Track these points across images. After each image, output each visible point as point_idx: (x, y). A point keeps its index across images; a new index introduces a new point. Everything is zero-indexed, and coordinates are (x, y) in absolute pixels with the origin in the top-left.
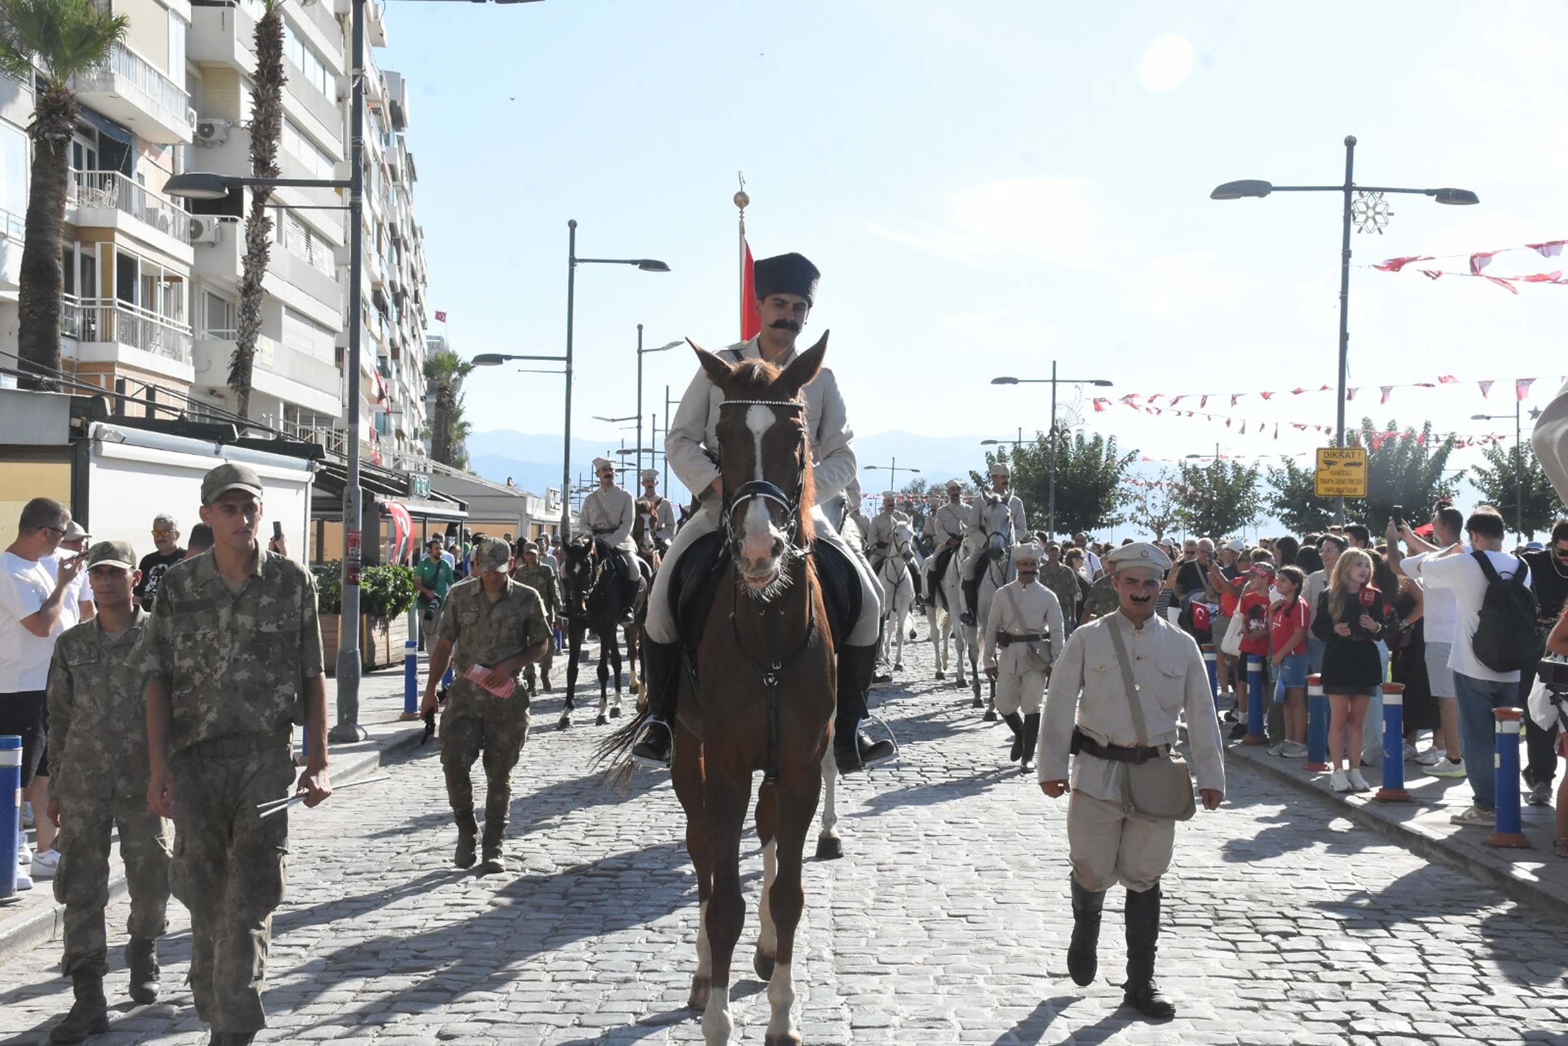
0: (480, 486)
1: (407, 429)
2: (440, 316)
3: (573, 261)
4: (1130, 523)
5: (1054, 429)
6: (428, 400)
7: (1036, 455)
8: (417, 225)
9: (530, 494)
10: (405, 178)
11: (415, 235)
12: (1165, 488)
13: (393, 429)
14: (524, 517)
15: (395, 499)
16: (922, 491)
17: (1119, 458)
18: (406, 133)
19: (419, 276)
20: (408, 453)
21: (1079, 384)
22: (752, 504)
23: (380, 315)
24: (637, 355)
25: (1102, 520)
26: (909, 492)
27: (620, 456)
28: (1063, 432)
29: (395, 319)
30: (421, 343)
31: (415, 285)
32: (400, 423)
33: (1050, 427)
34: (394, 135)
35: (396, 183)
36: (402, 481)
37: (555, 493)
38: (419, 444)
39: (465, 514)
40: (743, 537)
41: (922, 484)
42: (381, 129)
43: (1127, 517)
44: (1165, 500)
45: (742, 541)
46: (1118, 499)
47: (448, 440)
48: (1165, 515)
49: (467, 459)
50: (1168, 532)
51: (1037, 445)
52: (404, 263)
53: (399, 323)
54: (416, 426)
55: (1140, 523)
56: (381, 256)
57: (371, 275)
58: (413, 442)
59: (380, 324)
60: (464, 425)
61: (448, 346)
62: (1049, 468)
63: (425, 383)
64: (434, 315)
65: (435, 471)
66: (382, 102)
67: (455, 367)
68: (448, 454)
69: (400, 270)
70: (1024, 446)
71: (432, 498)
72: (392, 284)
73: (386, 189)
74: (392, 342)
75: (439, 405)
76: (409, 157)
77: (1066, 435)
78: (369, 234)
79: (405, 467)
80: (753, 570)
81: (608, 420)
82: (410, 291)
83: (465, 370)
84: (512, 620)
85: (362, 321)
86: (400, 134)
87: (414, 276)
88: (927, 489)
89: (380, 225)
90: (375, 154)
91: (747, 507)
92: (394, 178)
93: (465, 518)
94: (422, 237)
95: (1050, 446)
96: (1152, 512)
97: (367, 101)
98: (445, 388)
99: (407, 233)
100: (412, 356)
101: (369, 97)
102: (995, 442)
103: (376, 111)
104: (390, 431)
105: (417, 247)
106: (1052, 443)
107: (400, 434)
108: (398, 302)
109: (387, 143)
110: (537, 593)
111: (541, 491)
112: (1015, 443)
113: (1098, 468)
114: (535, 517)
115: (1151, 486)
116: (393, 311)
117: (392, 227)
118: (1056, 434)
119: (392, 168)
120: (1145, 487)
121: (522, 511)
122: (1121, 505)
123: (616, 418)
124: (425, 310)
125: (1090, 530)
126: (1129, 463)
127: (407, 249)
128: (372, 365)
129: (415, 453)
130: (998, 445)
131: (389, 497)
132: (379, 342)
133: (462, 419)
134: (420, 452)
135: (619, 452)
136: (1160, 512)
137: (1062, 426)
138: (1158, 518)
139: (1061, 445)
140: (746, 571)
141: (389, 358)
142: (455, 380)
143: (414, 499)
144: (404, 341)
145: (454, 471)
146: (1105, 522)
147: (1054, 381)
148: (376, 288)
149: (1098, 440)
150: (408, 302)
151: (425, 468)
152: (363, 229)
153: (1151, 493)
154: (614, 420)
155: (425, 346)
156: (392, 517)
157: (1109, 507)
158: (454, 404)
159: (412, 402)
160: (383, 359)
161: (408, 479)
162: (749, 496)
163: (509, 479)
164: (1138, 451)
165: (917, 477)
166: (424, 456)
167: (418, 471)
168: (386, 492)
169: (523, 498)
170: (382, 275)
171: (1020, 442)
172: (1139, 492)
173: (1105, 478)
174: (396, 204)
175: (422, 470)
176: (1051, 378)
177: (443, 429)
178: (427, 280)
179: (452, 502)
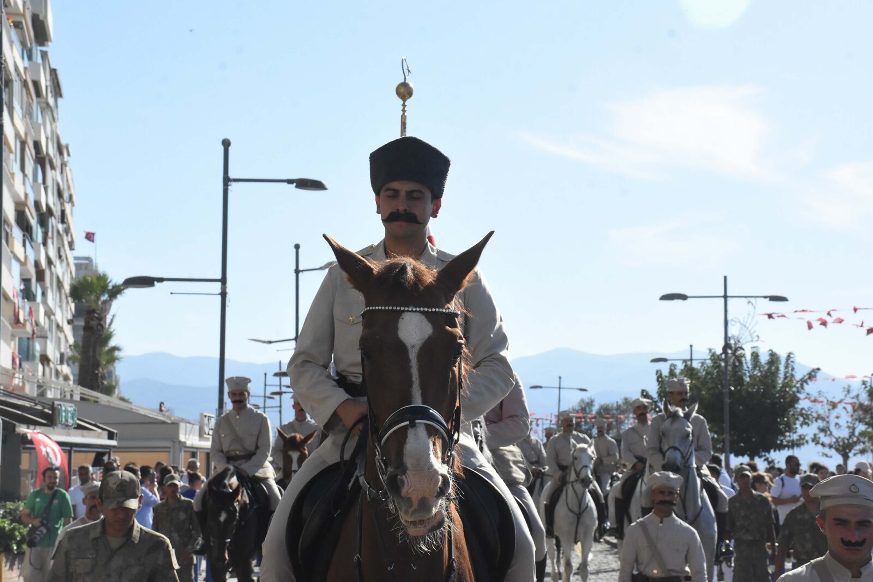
0: (130, 412)
1: (52, 353)
2: (90, 237)
3: (227, 181)
4: (812, 444)
5: (727, 346)
6: (76, 323)
7: (708, 373)
8: (63, 142)
9: (183, 420)
10: (50, 95)
11: (61, 153)
12: (850, 408)
13: (38, 355)
14: (177, 445)
15: (38, 429)
16: (591, 411)
17: (799, 375)
18: (50, 48)
19: (66, 195)
20: (54, 379)
21: (752, 300)
22: (411, 433)
23: (24, 236)
24: (294, 275)
25: (782, 441)
26: (577, 412)
27: (277, 378)
28: (736, 350)
29: (40, 239)
30: (68, 264)
31: (62, 204)
32: (44, 348)
33: (722, 344)
34: (37, 51)
35: (40, 100)
36: (46, 411)
37: (210, 418)
38: (65, 369)
39: (113, 443)
40: (404, 472)
41: (590, 404)
42: (23, 44)
43: (809, 438)
44: (850, 420)
45: (404, 477)
46: (797, 419)
47: (97, 364)
48: (850, 436)
49: (117, 383)
50: (855, 455)
51: (709, 363)
52: (49, 182)
53: (45, 244)
54: (63, 350)
55: (823, 445)
56: (25, 176)
57: (14, 195)
58: (59, 367)
59: (24, 245)
60: (115, 349)
61: (96, 267)
62: (723, 386)
63: (73, 306)
64: (84, 235)
65: (82, 399)
66: (23, 15)
67: (104, 288)
68: (97, 380)
69: (46, 189)
70: (696, 365)
71: (79, 427)
72: (37, 204)
73: (30, 105)
74: (37, 264)
75: (87, 328)
76: (54, 72)
77: (740, 352)
78: (11, 151)
79: (50, 395)
80: (415, 511)
81: (264, 342)
82: (56, 210)
83: (116, 292)
84: (135, 570)
85: (4, 242)
86: (43, 49)
87: (60, 195)
88: (595, 409)
89: (23, 144)
90: (16, 69)
91: (405, 436)
92: (38, 93)
93: (114, 447)
94: (69, 155)
95: (723, 364)
96: (836, 433)
97: (7, 14)
98: (94, 311)
99: (52, 151)
100: (58, 278)
101: (9, 10)
102: (665, 360)
103: (17, 25)
104: (34, 356)
105: (64, 165)
106: (726, 361)
107: (45, 359)
108: (43, 220)
109: (30, 58)
110: (168, 541)
111: (194, 417)
112: (685, 361)
113: (775, 387)
114: (189, 443)
115: (834, 406)
116: (38, 232)
117: (37, 145)
118: (729, 351)
119: (36, 84)
120: (827, 407)
121: (174, 438)
122: (801, 425)
123: (273, 340)
124: (73, 230)
125: (769, 452)
126: (809, 381)
127: (53, 167)
128: (14, 288)
129: (61, 379)
130: (669, 363)
131: (32, 427)
132: (23, 264)
133: (112, 343)
134: (66, 378)
135: (276, 375)
136: (844, 433)
137: (735, 344)
138: (843, 440)
139: (734, 363)
140: (406, 512)
141: (34, 280)
142: (105, 302)
143: (58, 429)
144: (50, 262)
145: (103, 398)
146: (785, 443)
147: (725, 297)
148: (20, 209)
149: (774, 358)
150: (53, 222)
151: (72, 396)
152: (4, 147)
153: (834, 413)
154: (270, 342)
155: (73, 268)
156: (34, 449)
157: (790, 428)
158: (103, 327)
159: (58, 326)
160: (26, 281)
161: (52, 407)
162: (407, 423)
163: (162, 404)
164: (818, 369)
165: (585, 396)
166: (71, 383)
167: (63, 399)
168: (29, 422)
169: (175, 425)
170: (26, 195)
171: (691, 360)
172: (821, 412)
173: (783, 397)
174: (40, 120)
175: (68, 397)
176: (722, 294)
177: (91, 354)
178: (75, 199)
179: (100, 431)
